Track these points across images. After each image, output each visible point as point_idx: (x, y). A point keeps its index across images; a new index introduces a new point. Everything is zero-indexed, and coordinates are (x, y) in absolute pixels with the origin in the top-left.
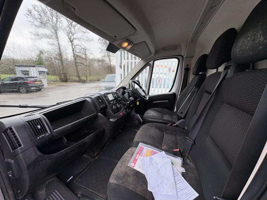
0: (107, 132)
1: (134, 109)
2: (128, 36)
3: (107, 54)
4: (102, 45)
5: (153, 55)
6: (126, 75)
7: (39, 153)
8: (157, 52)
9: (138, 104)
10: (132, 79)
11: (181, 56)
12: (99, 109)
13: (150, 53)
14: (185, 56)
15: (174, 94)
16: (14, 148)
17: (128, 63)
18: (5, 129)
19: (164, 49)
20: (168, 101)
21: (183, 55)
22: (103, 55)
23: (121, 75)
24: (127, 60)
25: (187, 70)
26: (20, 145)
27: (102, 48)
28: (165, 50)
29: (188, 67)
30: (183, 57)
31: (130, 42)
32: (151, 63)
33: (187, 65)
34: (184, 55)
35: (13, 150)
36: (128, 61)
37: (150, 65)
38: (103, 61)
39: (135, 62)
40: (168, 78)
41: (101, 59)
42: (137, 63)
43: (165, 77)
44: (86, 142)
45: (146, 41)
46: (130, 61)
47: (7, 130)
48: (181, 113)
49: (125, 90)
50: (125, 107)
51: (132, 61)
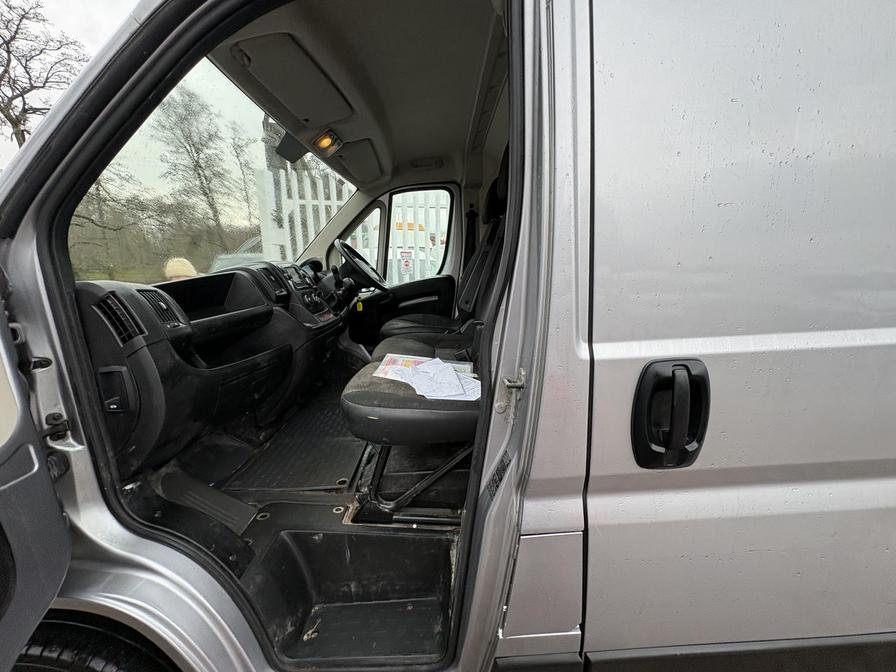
0: (299, 355)
1: (347, 331)
2: (335, 122)
3: (198, 183)
4: (174, 149)
5: (388, 178)
6: (312, 236)
7: (177, 357)
8: (397, 171)
9: (361, 309)
10: (339, 237)
11: (455, 182)
12: (274, 298)
13: (382, 172)
14: (463, 184)
15: (449, 279)
16: (127, 338)
17: (303, 207)
18: (101, 295)
19: (415, 164)
20: (436, 298)
21: (459, 181)
22: (178, 186)
23: (282, 247)
24: (300, 198)
25: (472, 217)
26: (142, 332)
27: (172, 158)
28: (417, 166)
29: (474, 208)
30: (459, 186)
31: (336, 138)
32: (385, 199)
33: (472, 206)
34: (462, 181)
35: (124, 341)
36: (303, 202)
37: (381, 206)
38: (178, 209)
39: (328, 209)
40: (432, 259)
41: (168, 201)
42: (334, 211)
43: (422, 255)
44: (259, 364)
45: (373, 139)
46: (309, 202)
47: (108, 297)
48: (467, 303)
49: (319, 274)
50: (333, 304)
51: (315, 202)
